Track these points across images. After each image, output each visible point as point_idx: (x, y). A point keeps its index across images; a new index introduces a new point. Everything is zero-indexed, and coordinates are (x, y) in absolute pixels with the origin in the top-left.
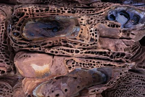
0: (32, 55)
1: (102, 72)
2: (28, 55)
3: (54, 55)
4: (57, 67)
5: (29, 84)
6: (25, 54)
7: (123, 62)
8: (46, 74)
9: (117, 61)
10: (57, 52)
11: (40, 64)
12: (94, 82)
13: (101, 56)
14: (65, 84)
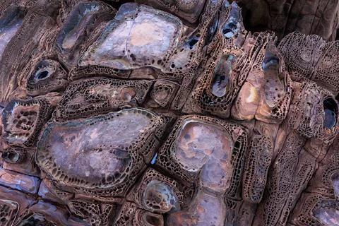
0: (239, 96)
1: (268, 61)
2: (238, 99)
3: (245, 81)
4: (256, 81)
5: (262, 111)
6: (236, 102)
7: (266, 38)
8: (259, 93)
9: (264, 43)
10: (244, 76)
11: (248, 94)
12: (275, 70)
13: (257, 50)
14: (271, 88)
